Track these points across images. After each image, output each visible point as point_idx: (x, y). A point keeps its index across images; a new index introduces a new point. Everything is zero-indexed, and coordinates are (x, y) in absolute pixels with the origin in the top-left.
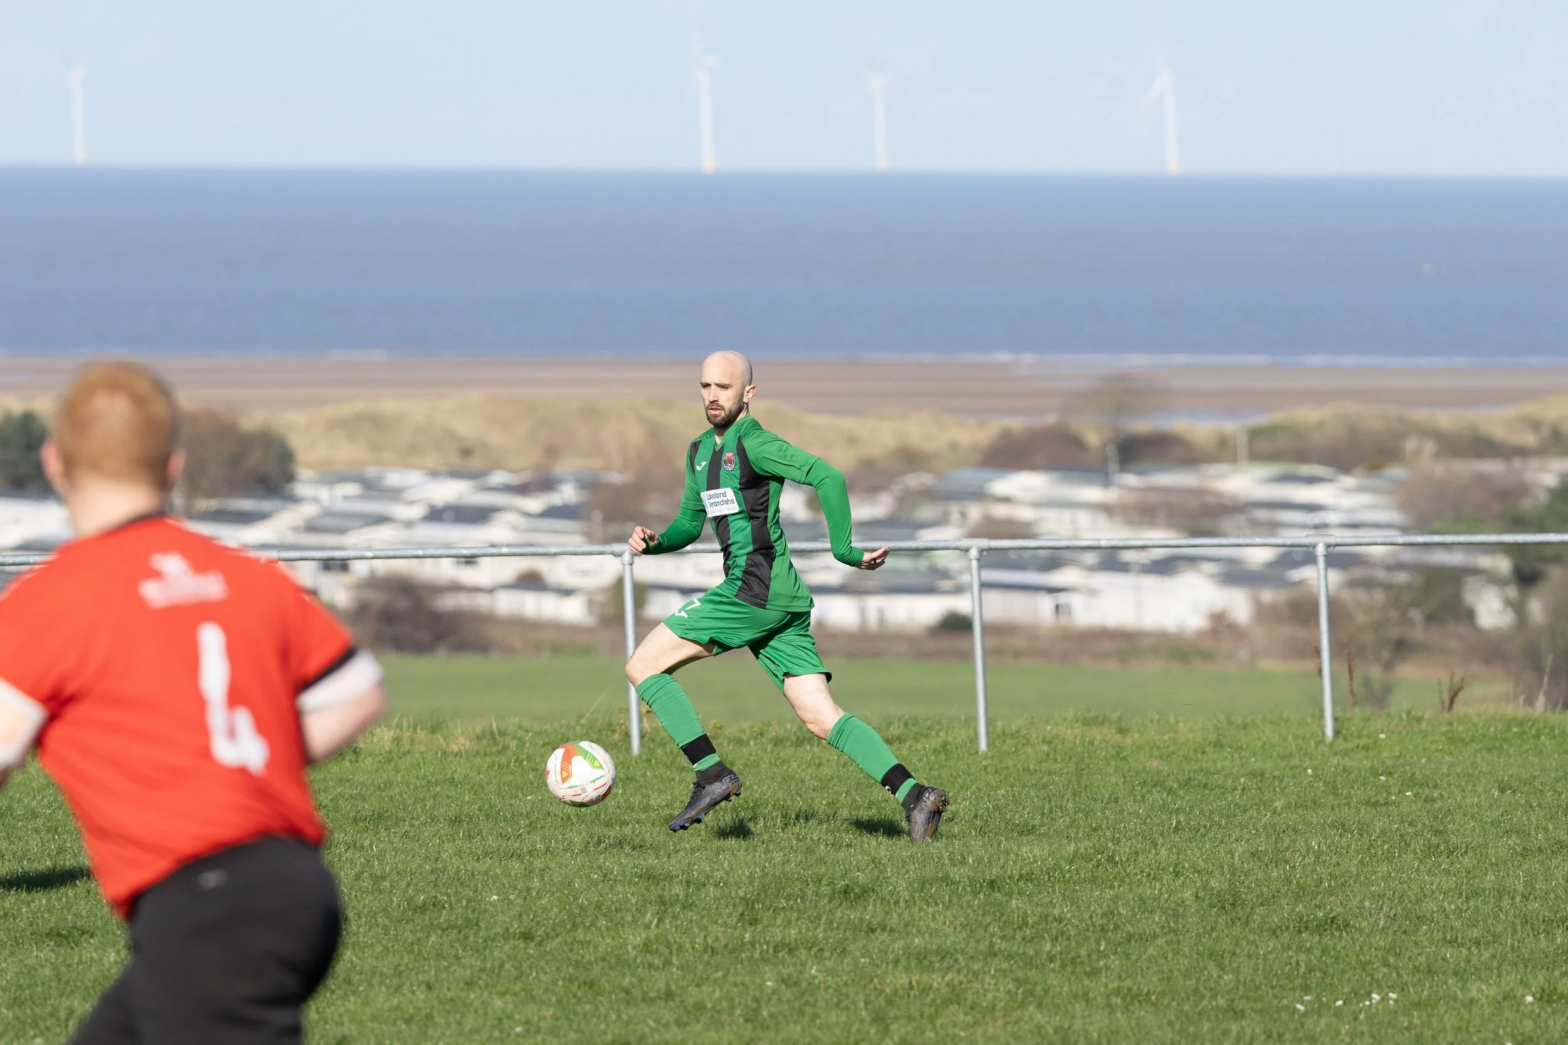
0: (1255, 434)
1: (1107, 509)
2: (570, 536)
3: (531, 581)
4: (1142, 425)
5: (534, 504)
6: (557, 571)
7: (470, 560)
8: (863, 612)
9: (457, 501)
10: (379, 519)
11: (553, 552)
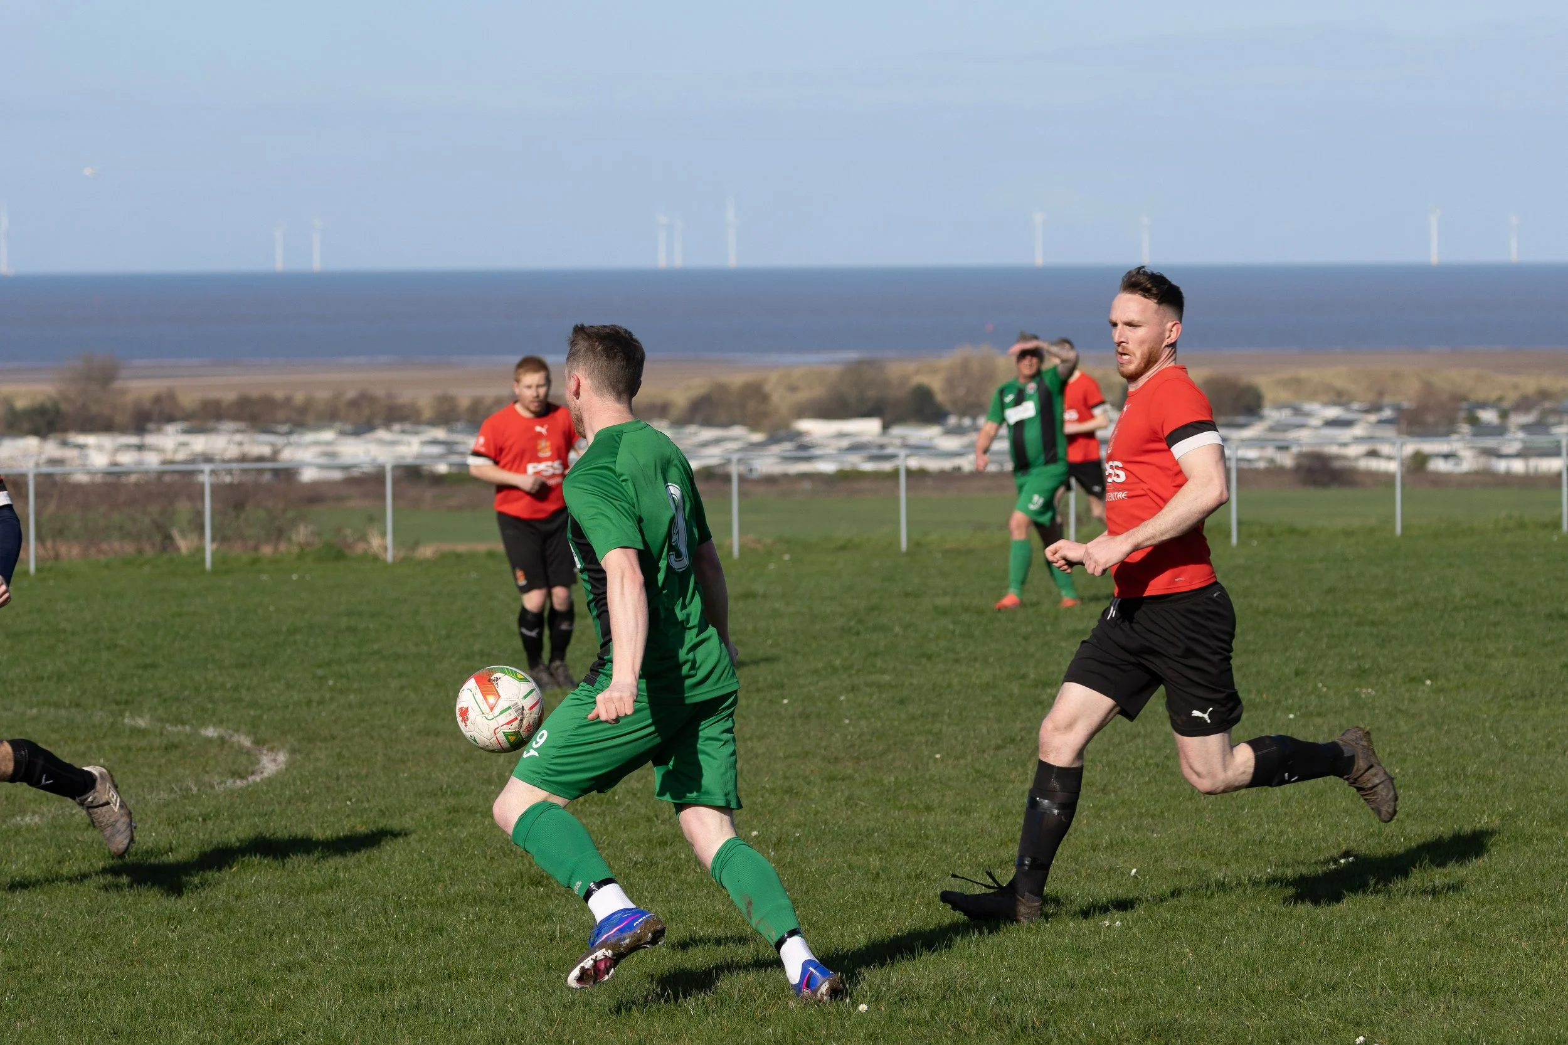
2: (1389, 432)
3: (1373, 454)
5: (1373, 418)
6: (1385, 449)
7: (1345, 445)
8: (1527, 466)
9: (1337, 417)
10: (1302, 426)
11: (1383, 440)
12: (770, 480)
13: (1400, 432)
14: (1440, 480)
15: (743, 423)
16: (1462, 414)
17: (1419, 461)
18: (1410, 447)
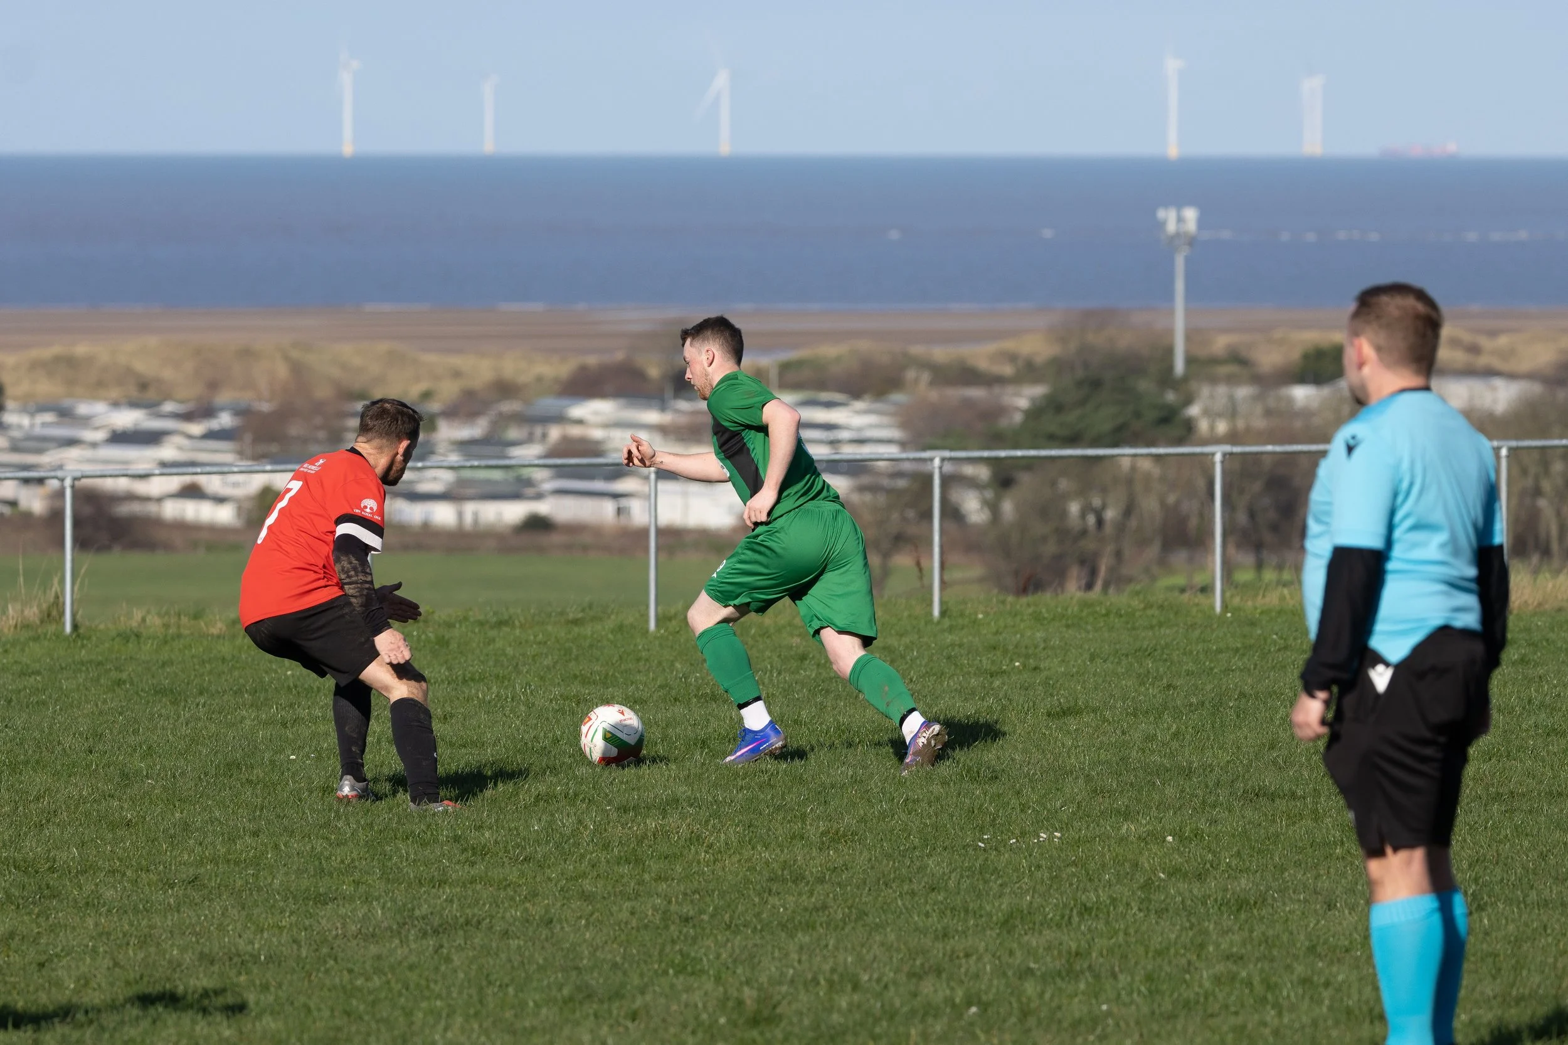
0: (785, 367)
3: (192, 492)
5: (196, 429)
7: (144, 476)
8: (460, 515)
10: (71, 442)
11: (212, 467)
18: (253, 481)
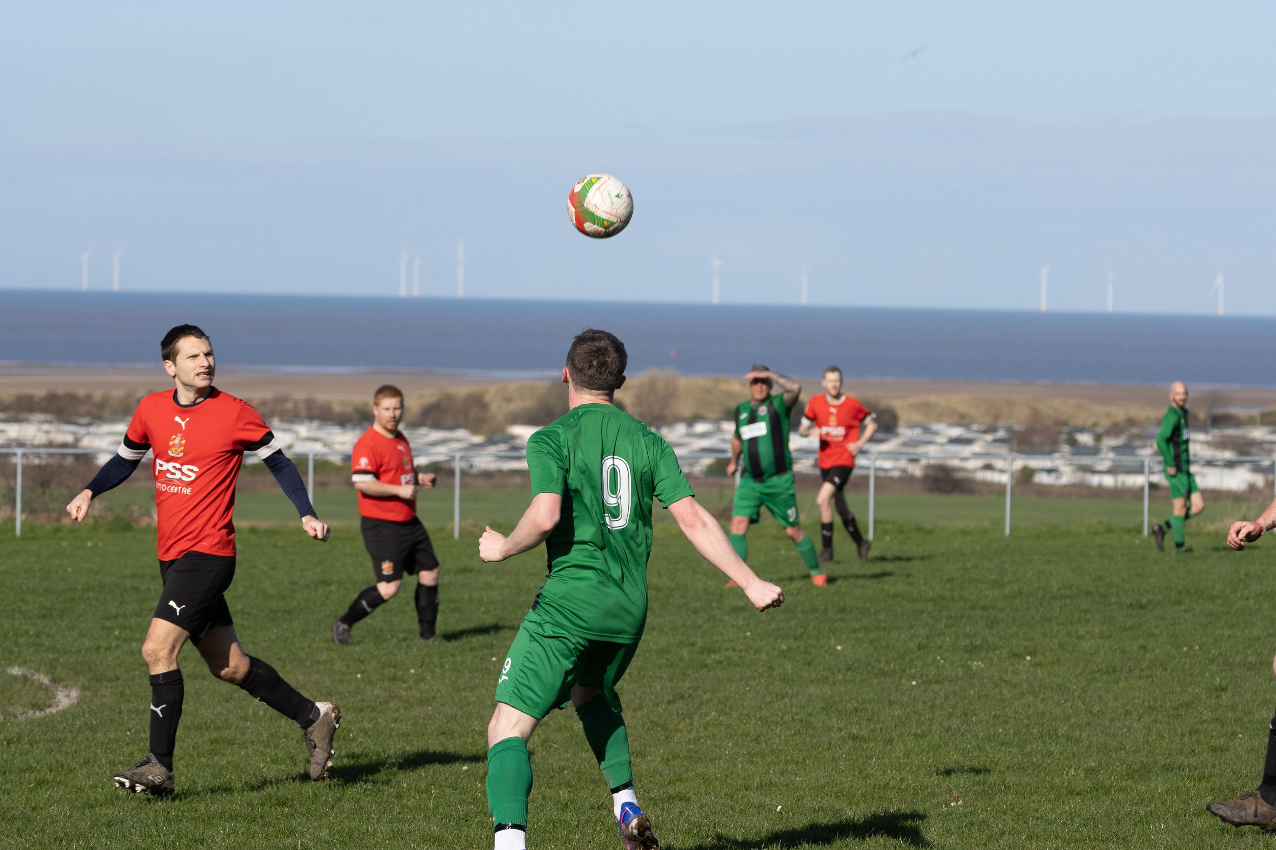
0: (1263, 416)
1: (1208, 443)
2: (1003, 450)
3: (988, 467)
4: (1220, 411)
5: (989, 437)
6: (999, 464)
7: (965, 459)
8: (1116, 481)
9: (960, 436)
10: (930, 443)
11: (997, 456)
12: (487, 475)
13: (1011, 450)
14: (1044, 491)
15: (465, 427)
16: (1064, 437)
17: (1027, 474)
18: (1019, 463)
